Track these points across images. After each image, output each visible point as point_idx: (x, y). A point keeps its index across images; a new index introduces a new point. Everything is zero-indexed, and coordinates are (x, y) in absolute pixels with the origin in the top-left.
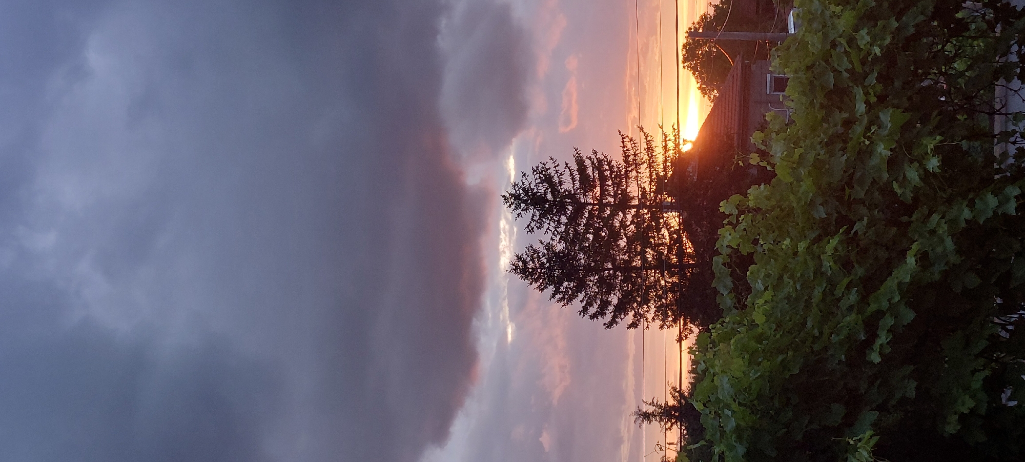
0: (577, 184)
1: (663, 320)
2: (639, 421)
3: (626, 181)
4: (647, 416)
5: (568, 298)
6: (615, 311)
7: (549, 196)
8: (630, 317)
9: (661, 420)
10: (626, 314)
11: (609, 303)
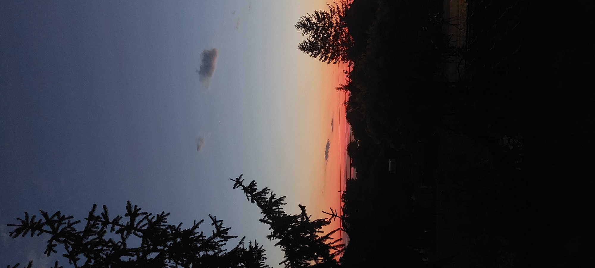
0: (317, 20)
1: (344, 61)
2: (337, 90)
3: (332, 19)
4: (340, 89)
5: (316, 56)
6: (329, 59)
7: (309, 25)
8: (334, 61)
9: (344, 90)
10: (333, 59)
11: (328, 57)
